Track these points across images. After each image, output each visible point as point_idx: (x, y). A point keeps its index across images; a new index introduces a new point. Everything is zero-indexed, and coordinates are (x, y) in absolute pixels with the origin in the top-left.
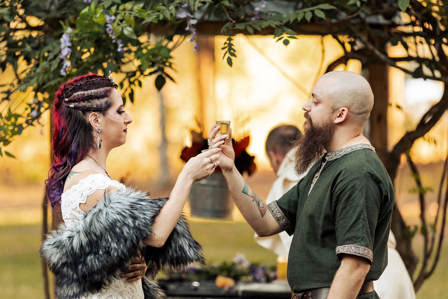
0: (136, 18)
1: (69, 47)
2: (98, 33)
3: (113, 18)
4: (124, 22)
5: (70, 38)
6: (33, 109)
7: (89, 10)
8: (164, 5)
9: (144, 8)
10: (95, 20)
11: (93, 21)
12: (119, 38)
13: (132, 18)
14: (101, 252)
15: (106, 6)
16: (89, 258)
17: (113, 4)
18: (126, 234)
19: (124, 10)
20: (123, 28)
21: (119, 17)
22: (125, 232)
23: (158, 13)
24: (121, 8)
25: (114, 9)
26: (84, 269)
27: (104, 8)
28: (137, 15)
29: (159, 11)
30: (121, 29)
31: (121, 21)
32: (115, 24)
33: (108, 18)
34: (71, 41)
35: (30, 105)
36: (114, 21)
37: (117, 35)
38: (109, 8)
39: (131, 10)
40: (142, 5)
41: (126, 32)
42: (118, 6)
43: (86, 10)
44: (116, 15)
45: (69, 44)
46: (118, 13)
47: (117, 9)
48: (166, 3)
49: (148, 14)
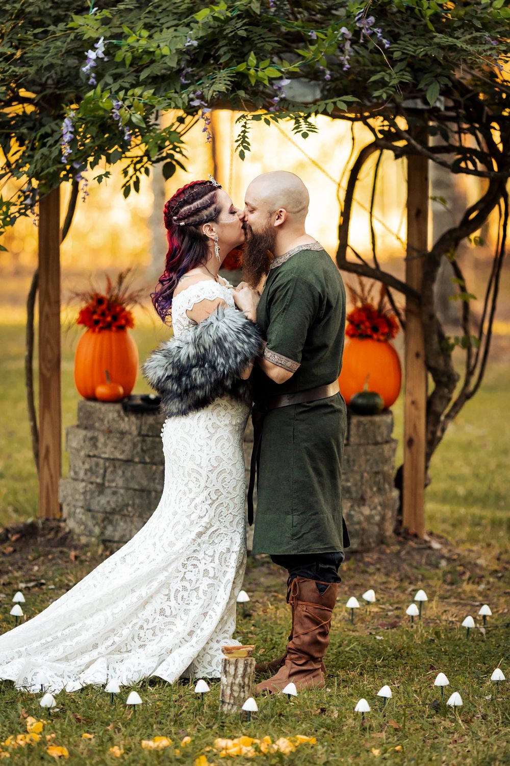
0: (145, 104)
1: (71, 132)
2: (103, 118)
3: (120, 103)
4: (132, 108)
5: (73, 122)
6: (26, 197)
7: (95, 93)
8: (176, 92)
9: (154, 94)
10: (101, 105)
11: (99, 106)
12: (126, 125)
13: (141, 105)
14: (206, 365)
15: (113, 90)
16: (194, 370)
17: (121, 89)
18: (239, 349)
19: (133, 95)
20: (131, 115)
21: (127, 103)
22: (237, 347)
23: (169, 101)
24: (130, 93)
25: (122, 94)
26: (188, 382)
27: (111, 92)
28: (146, 101)
29: (170, 99)
30: (129, 116)
31: (129, 107)
32: (123, 110)
33: (115, 103)
34: (73, 126)
35: (24, 192)
36: (121, 107)
37: (125, 122)
38: (117, 92)
39: (141, 96)
40: (152, 91)
41: (134, 120)
42: (127, 90)
43: (91, 93)
44: (124, 100)
45: (71, 129)
46: (126, 99)
47: (126, 94)
48: (178, 90)
49: (159, 101)
